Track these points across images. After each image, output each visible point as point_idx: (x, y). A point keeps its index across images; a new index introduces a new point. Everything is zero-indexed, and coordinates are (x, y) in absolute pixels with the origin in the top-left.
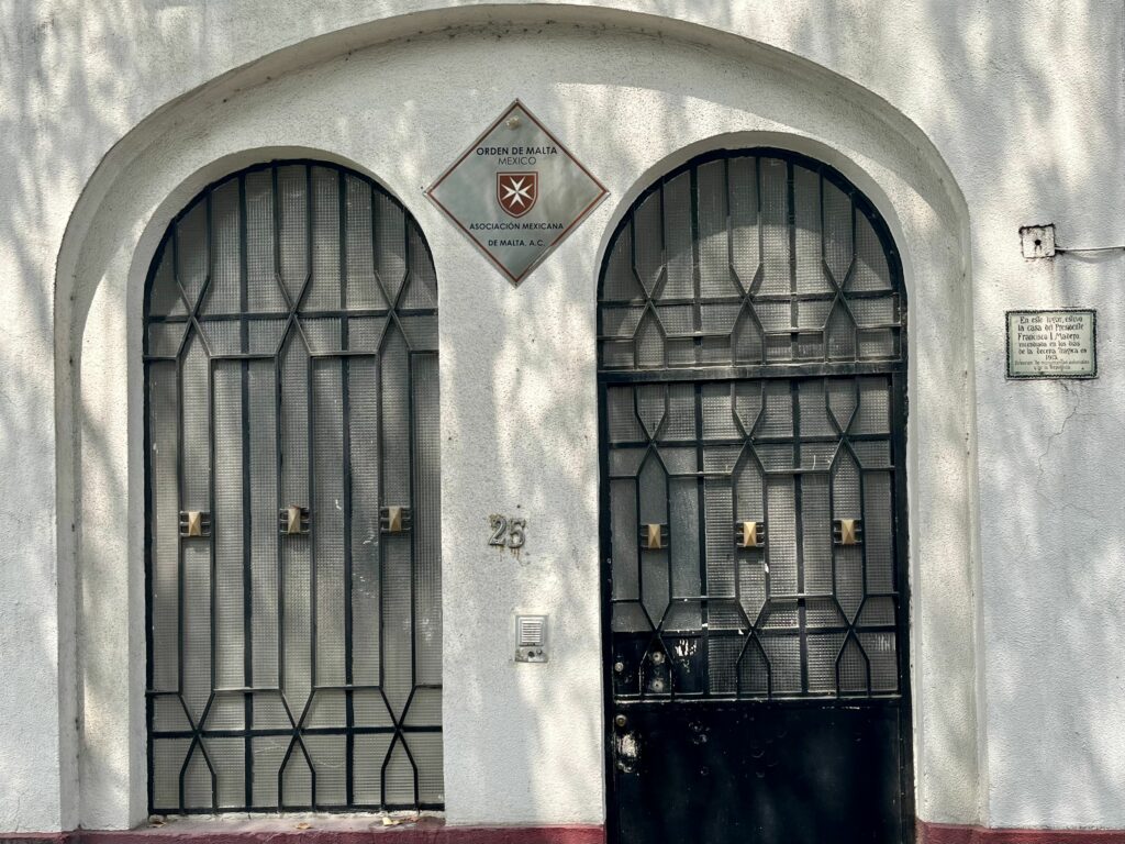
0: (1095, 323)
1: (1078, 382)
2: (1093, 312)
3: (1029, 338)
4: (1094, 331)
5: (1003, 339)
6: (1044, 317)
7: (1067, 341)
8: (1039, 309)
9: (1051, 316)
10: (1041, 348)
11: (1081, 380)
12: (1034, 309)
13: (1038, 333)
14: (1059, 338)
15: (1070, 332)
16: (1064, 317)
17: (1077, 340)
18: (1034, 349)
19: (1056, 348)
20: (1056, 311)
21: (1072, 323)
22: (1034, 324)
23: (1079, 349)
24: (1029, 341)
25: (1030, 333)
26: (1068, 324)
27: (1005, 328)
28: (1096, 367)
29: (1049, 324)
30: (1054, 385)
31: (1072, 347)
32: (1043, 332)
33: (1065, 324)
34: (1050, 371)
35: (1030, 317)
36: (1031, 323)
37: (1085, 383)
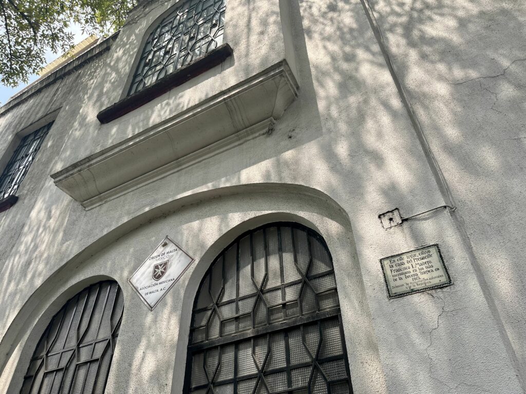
0: (439, 252)
1: (439, 290)
2: (436, 245)
3: (398, 271)
4: (441, 256)
5: (381, 276)
6: (404, 257)
7: (424, 267)
8: (400, 253)
9: (409, 255)
10: (407, 275)
11: (441, 288)
12: (397, 253)
13: (403, 266)
14: (418, 266)
15: (424, 261)
16: (417, 253)
17: (430, 265)
18: (403, 276)
19: (418, 272)
20: (412, 251)
21: (424, 255)
22: (399, 262)
23: (433, 269)
24: (399, 273)
25: (398, 268)
26: (422, 256)
27: (381, 269)
28: (449, 277)
29: (409, 260)
30: (423, 296)
31: (429, 269)
32: (407, 265)
33: (419, 257)
34: (417, 287)
35: (396, 259)
36: (397, 262)
37: (445, 290)
